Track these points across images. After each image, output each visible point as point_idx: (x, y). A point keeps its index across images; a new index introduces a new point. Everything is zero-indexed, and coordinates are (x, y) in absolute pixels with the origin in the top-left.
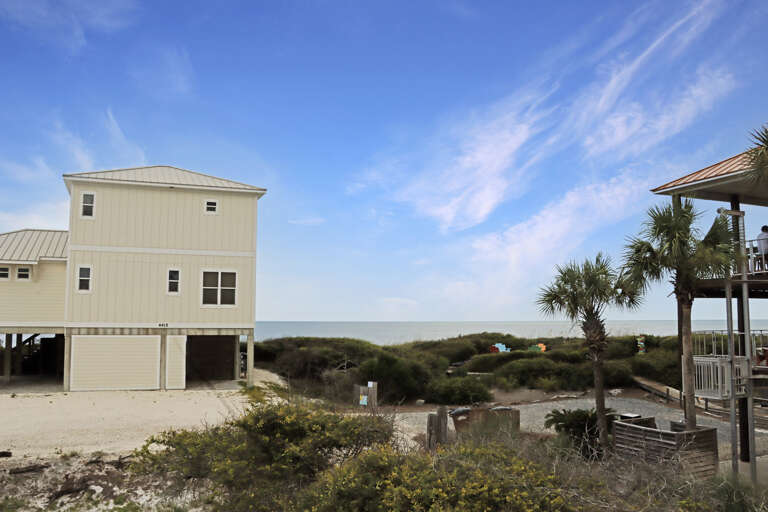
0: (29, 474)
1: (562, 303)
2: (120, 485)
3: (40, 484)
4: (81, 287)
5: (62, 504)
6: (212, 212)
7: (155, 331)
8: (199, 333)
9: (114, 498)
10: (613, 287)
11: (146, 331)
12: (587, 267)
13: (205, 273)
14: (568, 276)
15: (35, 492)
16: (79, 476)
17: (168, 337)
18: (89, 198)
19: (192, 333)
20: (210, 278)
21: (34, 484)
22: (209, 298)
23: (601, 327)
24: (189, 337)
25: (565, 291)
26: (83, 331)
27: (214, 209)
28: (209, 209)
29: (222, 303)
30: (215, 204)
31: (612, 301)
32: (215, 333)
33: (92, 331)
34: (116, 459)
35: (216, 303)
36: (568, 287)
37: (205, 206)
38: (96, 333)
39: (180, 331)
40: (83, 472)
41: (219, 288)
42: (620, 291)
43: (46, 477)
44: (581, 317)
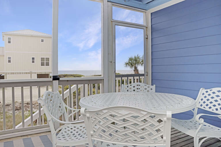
0: (7, 106)
1: (129, 65)
2: (28, 108)
3: (10, 108)
4: (9, 62)
5: (16, 112)
6: (42, 42)
7: (29, 73)
8: (40, 73)
9: (28, 111)
10: (141, 61)
11: (26, 73)
12: (135, 57)
13: (41, 58)
14: (131, 59)
15: (9, 110)
16: (19, 106)
17: (32, 74)
18: (9, 39)
19: (38, 73)
20: (42, 59)
21: (8, 108)
22: (42, 64)
23: (137, 71)
24: (37, 74)
25: (130, 62)
26: (10, 74)
27: (43, 41)
28: (42, 41)
29: (46, 65)
30: (43, 40)
31: (140, 65)
32: (44, 73)
33: (12, 73)
34: (27, 103)
35: (44, 65)
36: (130, 61)
37: (41, 41)
38: (13, 74)
39: (35, 73)
40: (19, 105)
41: (45, 62)
42: (142, 63)
43: (11, 107)
44: (133, 68)
